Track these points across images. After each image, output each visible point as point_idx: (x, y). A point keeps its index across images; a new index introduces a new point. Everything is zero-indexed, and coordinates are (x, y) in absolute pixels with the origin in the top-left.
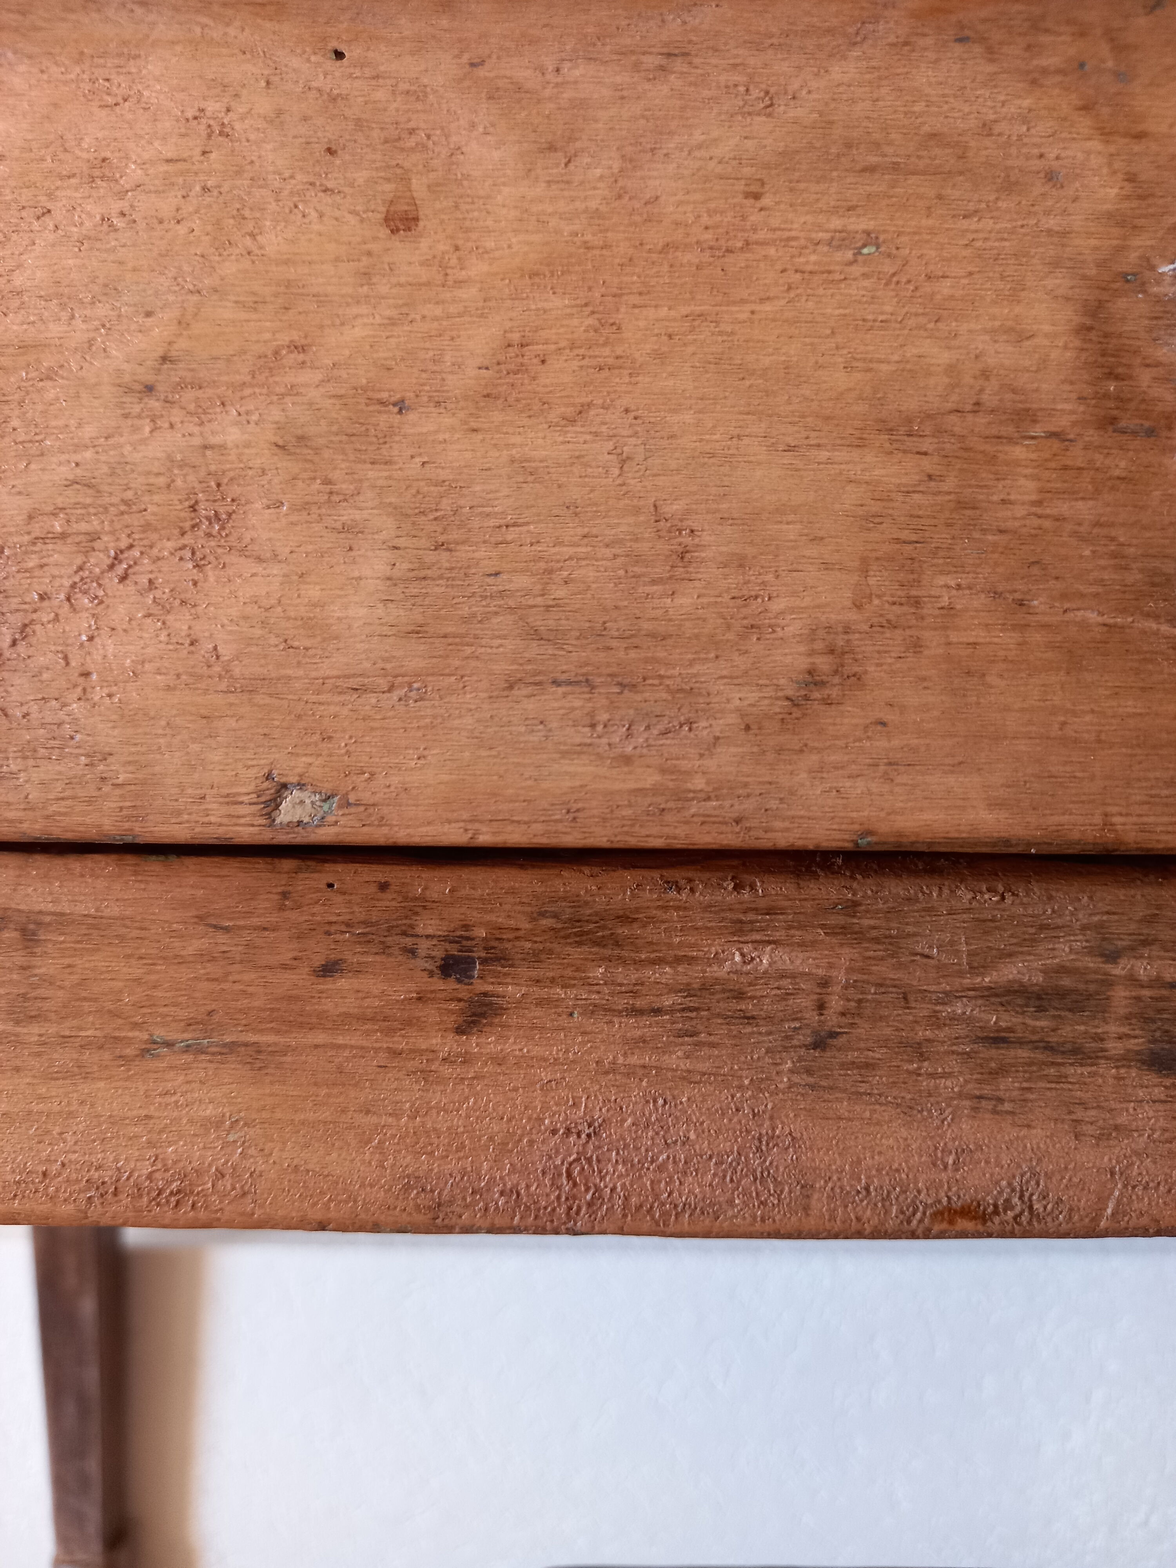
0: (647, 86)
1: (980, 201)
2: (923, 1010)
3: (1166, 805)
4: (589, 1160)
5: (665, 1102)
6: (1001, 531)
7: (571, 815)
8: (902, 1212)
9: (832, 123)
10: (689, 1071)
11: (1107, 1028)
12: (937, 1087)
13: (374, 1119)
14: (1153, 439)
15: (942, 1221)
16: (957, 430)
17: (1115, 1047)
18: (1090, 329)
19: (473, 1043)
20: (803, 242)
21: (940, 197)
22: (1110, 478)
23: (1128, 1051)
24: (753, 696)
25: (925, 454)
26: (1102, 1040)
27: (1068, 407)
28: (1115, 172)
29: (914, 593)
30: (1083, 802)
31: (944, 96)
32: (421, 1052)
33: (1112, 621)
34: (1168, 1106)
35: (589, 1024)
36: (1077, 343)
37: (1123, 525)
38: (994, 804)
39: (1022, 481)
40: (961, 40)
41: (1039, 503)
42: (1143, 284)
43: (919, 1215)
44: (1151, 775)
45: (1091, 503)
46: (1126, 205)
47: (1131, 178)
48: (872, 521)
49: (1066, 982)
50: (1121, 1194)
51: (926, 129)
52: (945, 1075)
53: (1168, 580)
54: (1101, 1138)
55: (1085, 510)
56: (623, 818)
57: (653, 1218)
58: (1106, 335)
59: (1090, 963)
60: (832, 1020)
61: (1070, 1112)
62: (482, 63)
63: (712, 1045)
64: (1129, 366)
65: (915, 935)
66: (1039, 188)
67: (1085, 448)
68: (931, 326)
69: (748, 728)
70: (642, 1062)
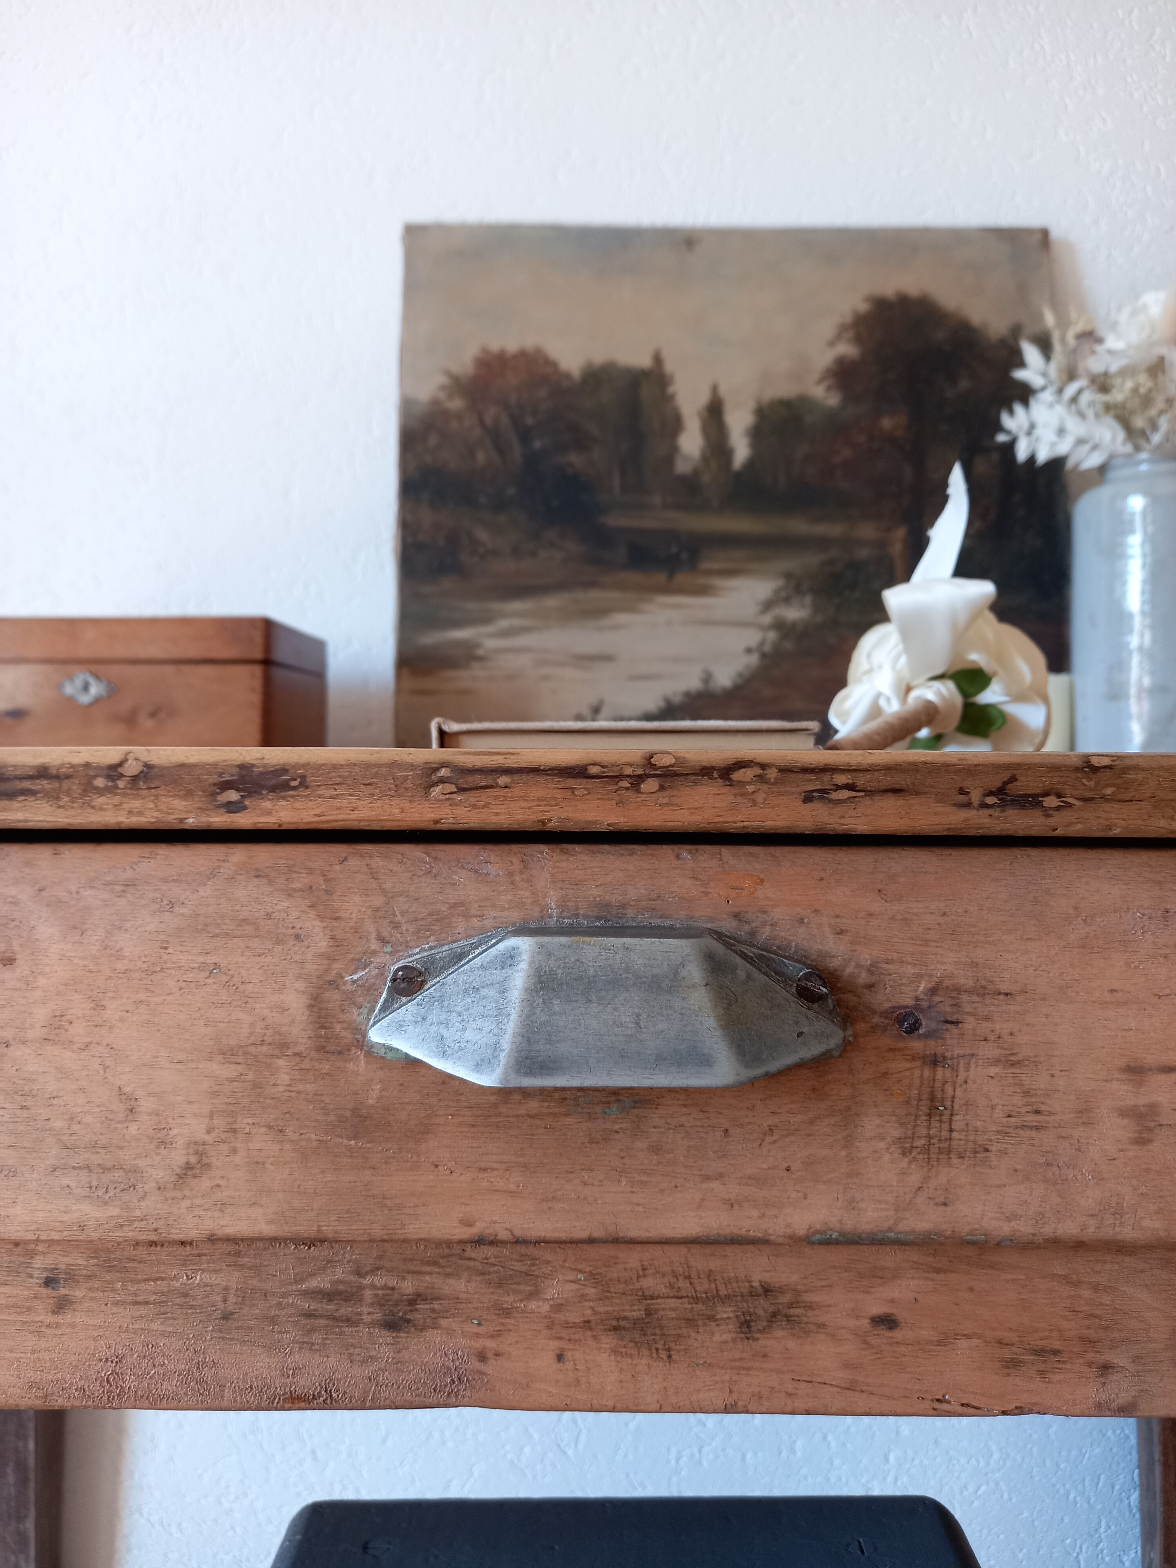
0: (117, 899)
1: (265, 949)
2: (274, 1301)
3: (346, 1221)
4: (117, 1374)
5: (153, 1346)
6: (273, 1098)
7: (81, 1228)
8: (269, 1398)
9: (199, 915)
10: (163, 1331)
11: (363, 1309)
12: (282, 1338)
13: (15, 1355)
14: (341, 1056)
15: (289, 1402)
16: (254, 1053)
17: (367, 1319)
18: (313, 1006)
19: (59, 1319)
20: (187, 968)
21: (248, 947)
22: (322, 1074)
23: (374, 1320)
24: (161, 1173)
25: (239, 1064)
26: (361, 1315)
27: (304, 1041)
28: (326, 935)
29: (233, 1127)
30: (308, 1220)
31: (250, 902)
32: (36, 1322)
33: (321, 1139)
34: (394, 1346)
35: (115, 1310)
36: (308, 1012)
37: (327, 1094)
38: (271, 1222)
39: (283, 1075)
40: (257, 877)
41: (290, 1085)
42: (337, 986)
43: (277, 1400)
44: (339, 1208)
45: (313, 1085)
46: (331, 949)
47: (333, 938)
48: (215, 1094)
49: (341, 1287)
50: (375, 1389)
51: (241, 917)
52: (286, 1332)
53: (347, 1119)
54: (363, 1362)
55: (310, 1088)
56: (105, 1229)
57: (149, 1401)
58: (320, 1009)
59: (352, 1278)
60: (230, 1307)
61: (347, 1350)
62: (44, 889)
63: (174, 1319)
64: (331, 1023)
65: (268, 1265)
66: (292, 942)
67: (311, 1060)
68: (243, 1005)
69: (159, 1188)
70: (141, 1327)
